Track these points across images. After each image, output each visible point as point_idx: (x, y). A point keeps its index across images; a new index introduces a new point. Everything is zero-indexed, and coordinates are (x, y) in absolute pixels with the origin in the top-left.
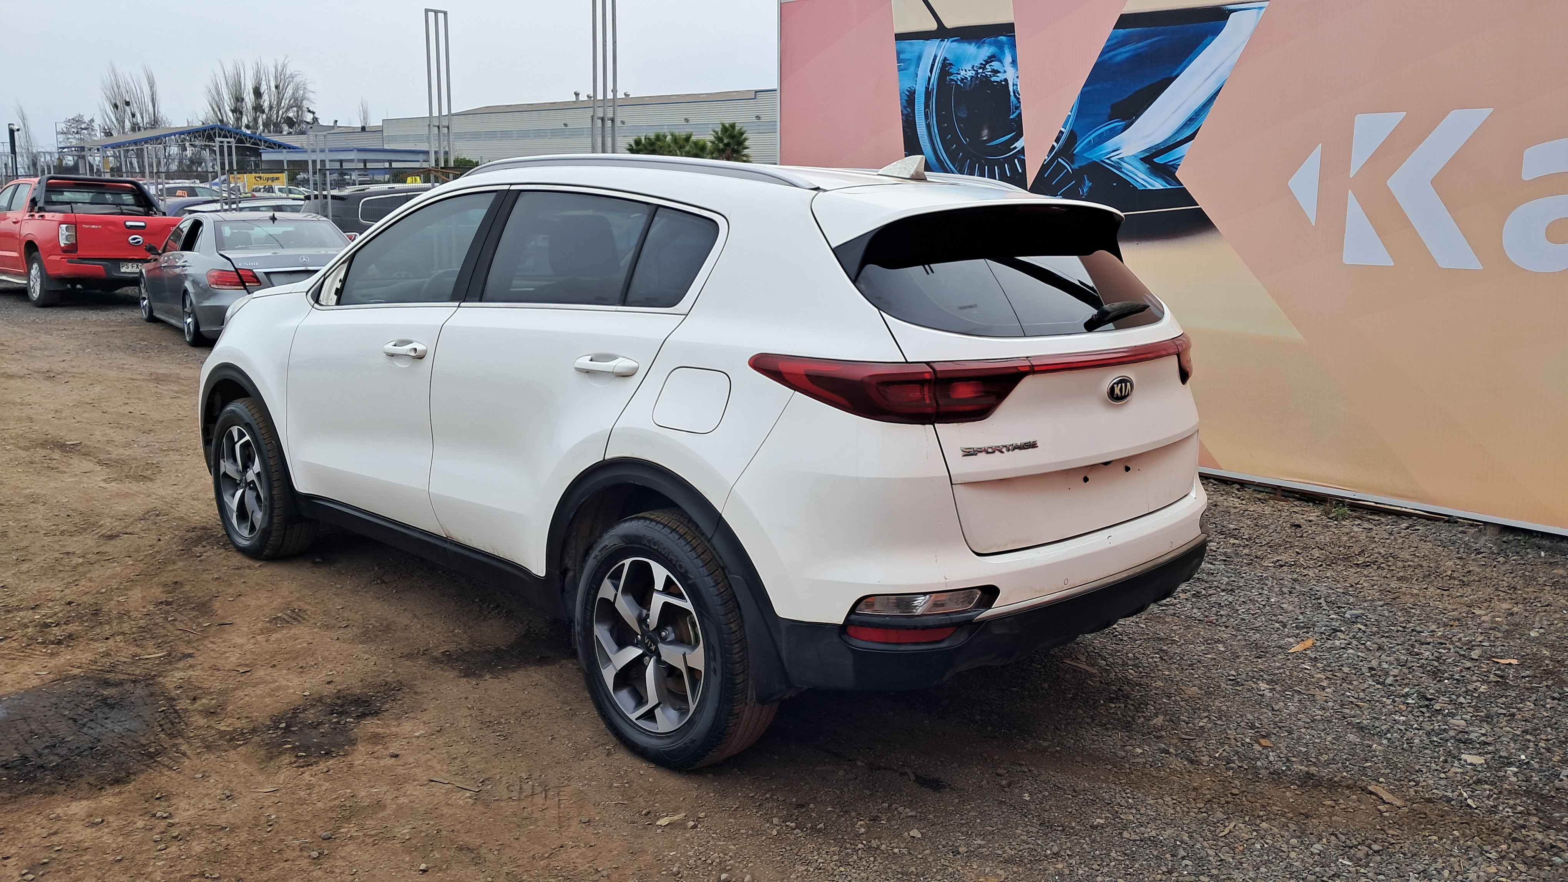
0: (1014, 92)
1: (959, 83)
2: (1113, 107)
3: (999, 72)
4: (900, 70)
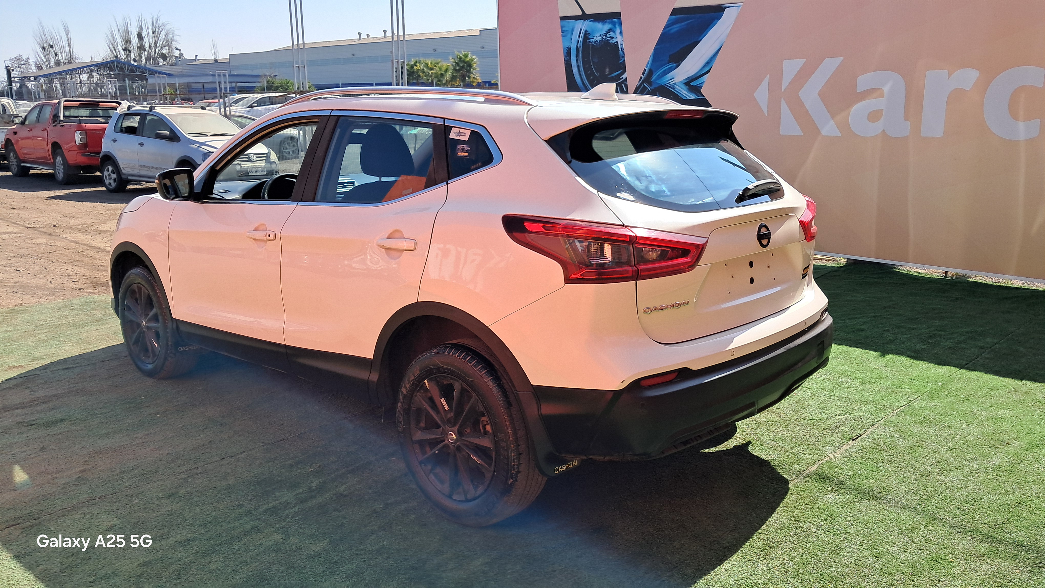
0: (621, 48)
1: (593, 43)
2: (670, 56)
3: (613, 38)
4: (563, 36)
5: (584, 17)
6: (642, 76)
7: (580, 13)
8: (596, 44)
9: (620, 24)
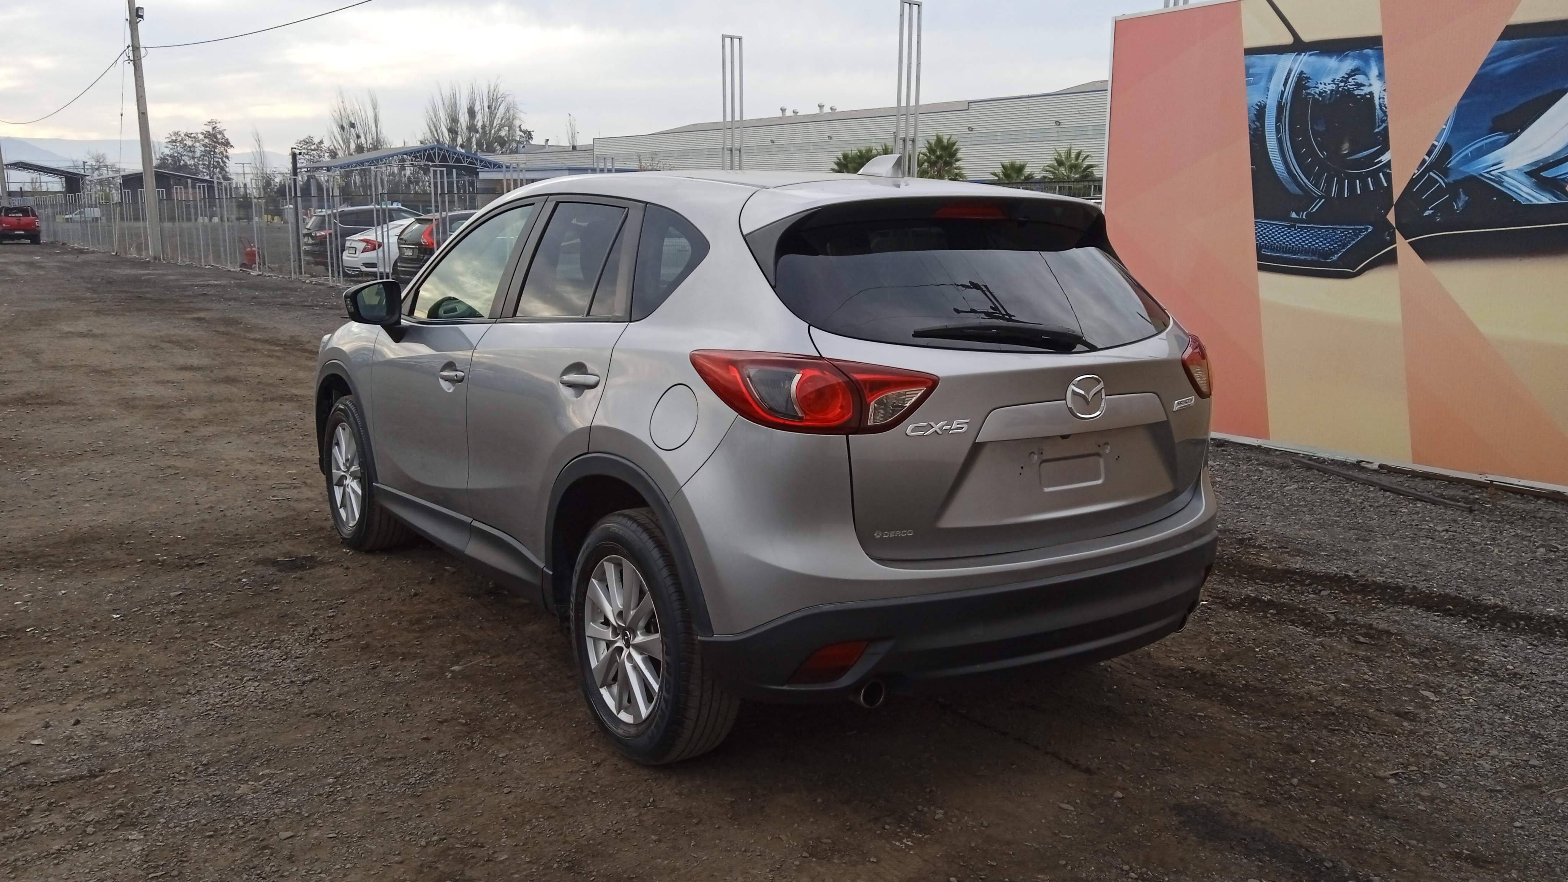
0: (1380, 105)
1: (1317, 96)
2: (1495, 120)
3: (1364, 85)
4: (1248, 84)
5: (1298, 46)
6: (1427, 158)
7: (1288, 39)
8: (1323, 97)
9: (1380, 59)
